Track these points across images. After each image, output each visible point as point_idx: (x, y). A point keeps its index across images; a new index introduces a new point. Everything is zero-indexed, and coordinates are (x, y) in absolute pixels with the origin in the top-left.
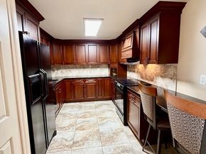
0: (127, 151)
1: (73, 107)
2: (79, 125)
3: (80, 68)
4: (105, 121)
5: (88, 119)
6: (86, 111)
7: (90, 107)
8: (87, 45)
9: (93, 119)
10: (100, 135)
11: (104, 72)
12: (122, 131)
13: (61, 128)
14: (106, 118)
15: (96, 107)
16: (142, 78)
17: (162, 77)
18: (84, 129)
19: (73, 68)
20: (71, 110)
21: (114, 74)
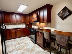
0: (40, 52)
1: (11, 41)
2: (18, 49)
3: (13, 24)
4: (28, 44)
5: (21, 45)
6: (18, 42)
7: (20, 40)
8: (16, 15)
9: (23, 44)
10: (28, 50)
11: (23, 26)
12: (35, 46)
13: (9, 52)
14: (28, 43)
15: (22, 40)
16: (39, 27)
17: (46, 27)
18: (20, 49)
19: (10, 24)
20: (11, 43)
21: (27, 27)
